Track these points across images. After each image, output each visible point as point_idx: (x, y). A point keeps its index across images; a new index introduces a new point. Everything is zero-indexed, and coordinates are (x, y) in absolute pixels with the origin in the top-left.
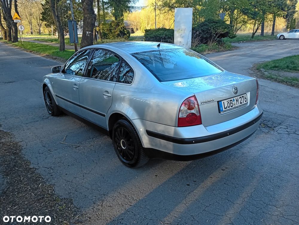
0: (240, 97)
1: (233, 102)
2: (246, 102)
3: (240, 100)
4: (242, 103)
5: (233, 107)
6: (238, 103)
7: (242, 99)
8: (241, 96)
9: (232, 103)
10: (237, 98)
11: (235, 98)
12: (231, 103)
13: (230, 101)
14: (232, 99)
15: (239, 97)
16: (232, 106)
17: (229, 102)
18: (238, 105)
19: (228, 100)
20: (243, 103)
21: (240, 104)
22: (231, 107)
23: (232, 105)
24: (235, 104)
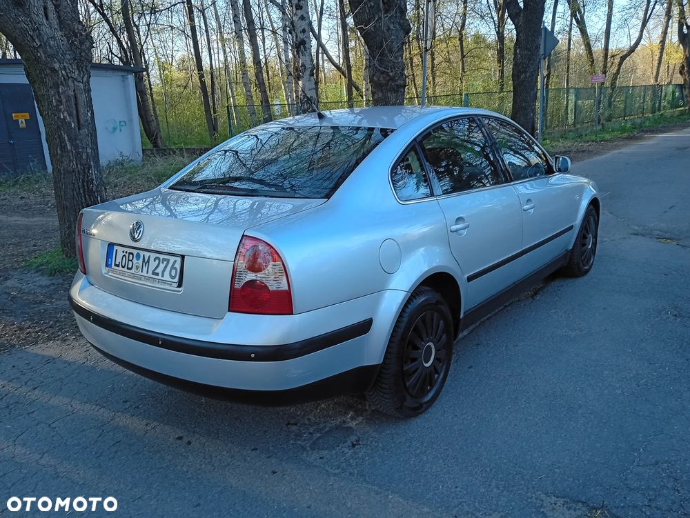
0: (159, 258)
1: (135, 261)
2: (170, 280)
3: (153, 264)
4: (157, 274)
5: (132, 271)
6: (145, 269)
7: (162, 266)
8: (162, 256)
9: (131, 261)
10: (147, 254)
11: (142, 253)
12: (129, 260)
13: (130, 253)
14: (135, 252)
15: (153, 256)
16: (130, 269)
17: (127, 255)
18: (144, 273)
19: (125, 249)
20: (160, 277)
21: (150, 275)
22: (128, 268)
23: (130, 266)
24: (137, 267)
